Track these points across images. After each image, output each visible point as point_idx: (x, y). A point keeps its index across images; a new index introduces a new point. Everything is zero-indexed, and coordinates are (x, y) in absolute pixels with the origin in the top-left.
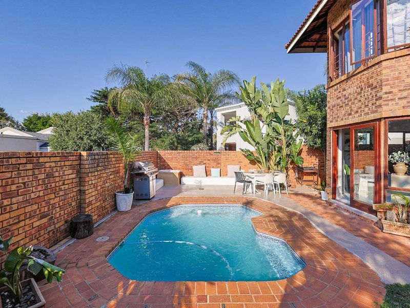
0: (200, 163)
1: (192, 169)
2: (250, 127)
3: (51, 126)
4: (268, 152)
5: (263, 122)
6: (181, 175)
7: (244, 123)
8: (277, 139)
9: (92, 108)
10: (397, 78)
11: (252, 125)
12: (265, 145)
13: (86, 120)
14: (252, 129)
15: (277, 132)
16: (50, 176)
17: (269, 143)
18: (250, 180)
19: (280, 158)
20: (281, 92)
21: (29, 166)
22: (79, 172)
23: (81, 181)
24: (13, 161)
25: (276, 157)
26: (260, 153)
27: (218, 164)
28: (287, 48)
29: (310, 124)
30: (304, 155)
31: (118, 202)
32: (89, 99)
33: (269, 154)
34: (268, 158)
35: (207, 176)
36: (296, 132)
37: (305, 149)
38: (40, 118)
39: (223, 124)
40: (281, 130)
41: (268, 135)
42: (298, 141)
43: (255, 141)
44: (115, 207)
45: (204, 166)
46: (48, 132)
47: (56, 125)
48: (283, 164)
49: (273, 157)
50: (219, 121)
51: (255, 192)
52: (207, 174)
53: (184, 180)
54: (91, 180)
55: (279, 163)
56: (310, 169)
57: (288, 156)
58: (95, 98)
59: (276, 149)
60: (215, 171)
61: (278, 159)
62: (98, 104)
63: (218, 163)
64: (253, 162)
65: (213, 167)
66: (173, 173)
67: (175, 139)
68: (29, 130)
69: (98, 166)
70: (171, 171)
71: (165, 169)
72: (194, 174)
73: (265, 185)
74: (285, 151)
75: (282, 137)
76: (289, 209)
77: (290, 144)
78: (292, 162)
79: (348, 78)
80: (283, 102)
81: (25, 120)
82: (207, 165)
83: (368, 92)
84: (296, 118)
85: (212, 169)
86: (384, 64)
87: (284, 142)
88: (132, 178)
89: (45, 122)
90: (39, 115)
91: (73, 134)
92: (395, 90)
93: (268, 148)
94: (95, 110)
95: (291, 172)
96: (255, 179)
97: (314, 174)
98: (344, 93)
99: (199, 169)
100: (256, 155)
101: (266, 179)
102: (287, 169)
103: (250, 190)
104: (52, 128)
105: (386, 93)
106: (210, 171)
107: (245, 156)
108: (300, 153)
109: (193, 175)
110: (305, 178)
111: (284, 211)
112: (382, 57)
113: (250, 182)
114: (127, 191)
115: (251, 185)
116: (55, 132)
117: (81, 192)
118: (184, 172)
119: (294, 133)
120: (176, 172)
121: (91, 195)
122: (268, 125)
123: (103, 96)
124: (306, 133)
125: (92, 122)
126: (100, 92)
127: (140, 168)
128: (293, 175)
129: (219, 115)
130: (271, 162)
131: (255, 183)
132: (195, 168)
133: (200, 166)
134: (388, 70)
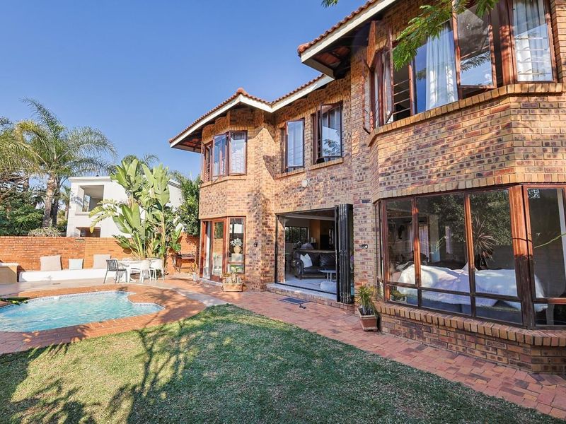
0: (53, 253)
1: (38, 261)
2: (126, 211)
4: (146, 239)
5: (142, 207)
6: (20, 269)
7: (120, 207)
8: (157, 226)
10: (234, 192)
11: (130, 210)
12: (142, 232)
14: (129, 214)
15: (157, 220)
17: (148, 229)
18: (125, 268)
19: (159, 246)
20: (163, 181)
25: (154, 244)
26: (136, 241)
27: (81, 253)
28: (171, 142)
29: (190, 213)
30: (183, 242)
33: (147, 241)
34: (145, 246)
35: (62, 269)
36: (177, 219)
37: (185, 236)
39: (81, 200)
40: (162, 218)
41: (147, 221)
42: (177, 229)
43: (131, 227)
45: (59, 256)
48: (161, 251)
49: (151, 245)
50: (75, 195)
51: (128, 280)
52: (63, 265)
53: (24, 275)
55: (157, 251)
56: (189, 256)
57: (167, 243)
59: (156, 236)
60: (75, 263)
61: (156, 247)
63: (79, 253)
64: (128, 250)
65: (73, 258)
66: (7, 267)
70: (3, 264)
72: (42, 267)
73: (141, 273)
74: (164, 238)
75: (162, 224)
76: (162, 288)
77: (169, 231)
78: (171, 250)
79: (212, 185)
80: (165, 189)
82: (64, 255)
83: (221, 197)
84: (178, 206)
85: (70, 260)
86: (229, 182)
87: (164, 230)
92: (233, 200)
93: (146, 235)
95: (169, 260)
96: (130, 267)
97: (192, 260)
98: (210, 194)
99: (49, 261)
100: (132, 242)
101: (142, 266)
102: (165, 256)
103: (123, 279)
105: (229, 201)
106: (68, 262)
107: (118, 244)
108: (179, 240)
109: (39, 269)
110: (184, 265)
111: (158, 289)
112: (227, 178)
113: (125, 270)
115: (125, 274)
118: (24, 266)
119: (175, 221)
120: (13, 265)
122: (148, 211)
124: (186, 222)
128: (171, 262)
129: (75, 186)
130: (149, 250)
131: (129, 271)
132: (43, 259)
133: (52, 257)
134: (231, 186)
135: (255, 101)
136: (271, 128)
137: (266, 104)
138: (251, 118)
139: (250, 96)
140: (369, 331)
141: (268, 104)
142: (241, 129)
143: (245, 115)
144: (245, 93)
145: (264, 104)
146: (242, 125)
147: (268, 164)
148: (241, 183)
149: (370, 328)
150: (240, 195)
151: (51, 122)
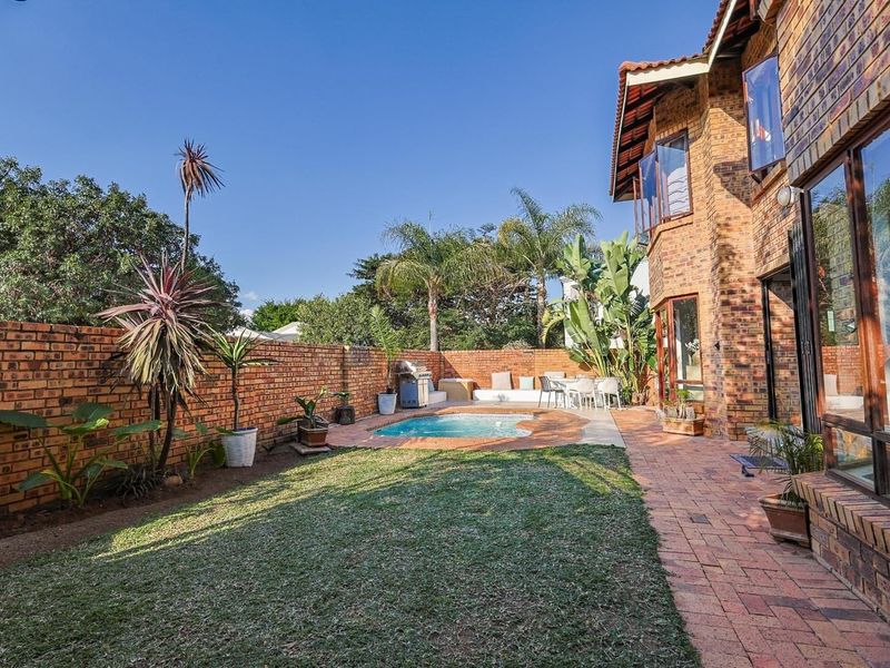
0: (503, 369)
1: (490, 378)
2: (576, 310)
3: (296, 320)
6: (475, 386)
9: (355, 289)
10: (674, 252)
13: (347, 310)
16: (321, 365)
18: (562, 388)
19: (627, 359)
21: (310, 355)
22: (342, 365)
23: (344, 375)
24: (301, 349)
31: (380, 403)
32: (351, 275)
35: (513, 388)
38: (276, 308)
44: (377, 410)
45: (509, 373)
46: (291, 330)
47: (303, 319)
48: (631, 367)
51: (568, 406)
52: (513, 385)
53: (478, 393)
54: (353, 374)
57: (636, 354)
58: (359, 272)
60: (526, 382)
61: (623, 361)
62: (363, 281)
63: (530, 369)
64: (586, 366)
65: (523, 375)
66: (460, 383)
67: (484, 335)
68: (261, 329)
69: (359, 361)
70: (458, 380)
71: (452, 377)
72: (493, 385)
74: (631, 347)
75: (626, 325)
79: (652, 247)
80: (619, 269)
81: (256, 312)
82: (514, 372)
83: (660, 266)
85: (521, 378)
86: (663, 235)
87: (629, 333)
88: (397, 380)
89: (285, 314)
90: (275, 304)
91: (328, 332)
92: (673, 266)
94: (358, 292)
96: (568, 387)
98: (654, 264)
99: (500, 378)
104: (299, 323)
105: (666, 269)
106: (518, 381)
109: (491, 387)
112: (659, 228)
113: (561, 391)
114: (389, 392)
115: (563, 397)
116: (303, 330)
117: (345, 385)
118: (479, 382)
120: (465, 382)
121: (353, 389)
123: (371, 267)
125: (356, 311)
126: (366, 262)
127: (406, 369)
132: (494, 376)
133: (502, 374)
134: (666, 243)
135: (675, 68)
136: (731, 100)
137: (691, 62)
138: (693, 99)
139: (655, 64)
140: (788, 541)
141: (695, 59)
142: (676, 131)
143: (682, 100)
144: (633, 65)
145: (686, 65)
146: (675, 121)
147: (727, 178)
148: (684, 231)
149: (787, 534)
150: (684, 254)
151: (533, 213)
